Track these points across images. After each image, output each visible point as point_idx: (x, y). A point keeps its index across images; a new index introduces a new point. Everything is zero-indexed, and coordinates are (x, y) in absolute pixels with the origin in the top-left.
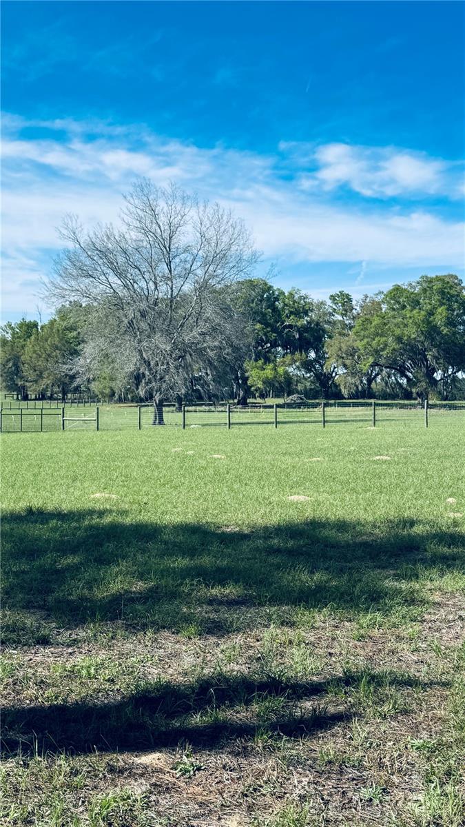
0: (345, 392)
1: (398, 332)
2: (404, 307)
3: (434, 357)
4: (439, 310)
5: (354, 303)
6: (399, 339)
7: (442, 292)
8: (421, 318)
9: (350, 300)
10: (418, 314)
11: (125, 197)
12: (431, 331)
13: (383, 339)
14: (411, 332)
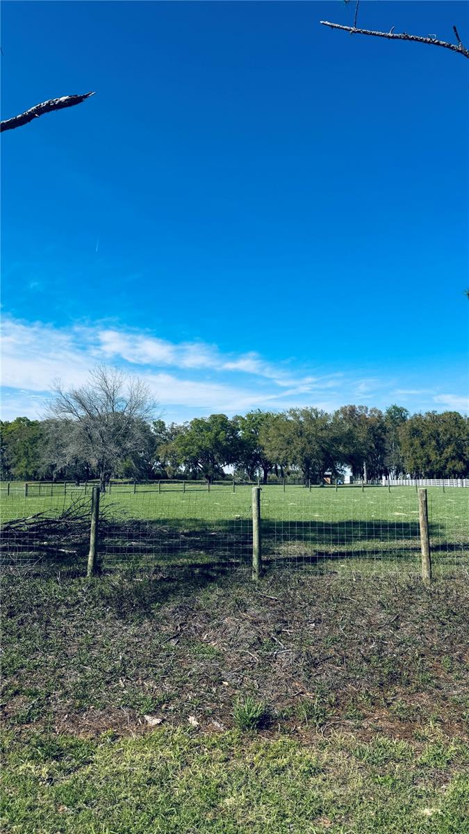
0: (169, 476)
1: (200, 443)
2: (202, 431)
3: (218, 457)
4: (221, 433)
5: (166, 426)
6: (200, 447)
7: (222, 423)
8: (213, 437)
9: (164, 425)
10: (211, 435)
11: (90, 371)
12: (217, 444)
13: (191, 447)
14: (207, 444)
